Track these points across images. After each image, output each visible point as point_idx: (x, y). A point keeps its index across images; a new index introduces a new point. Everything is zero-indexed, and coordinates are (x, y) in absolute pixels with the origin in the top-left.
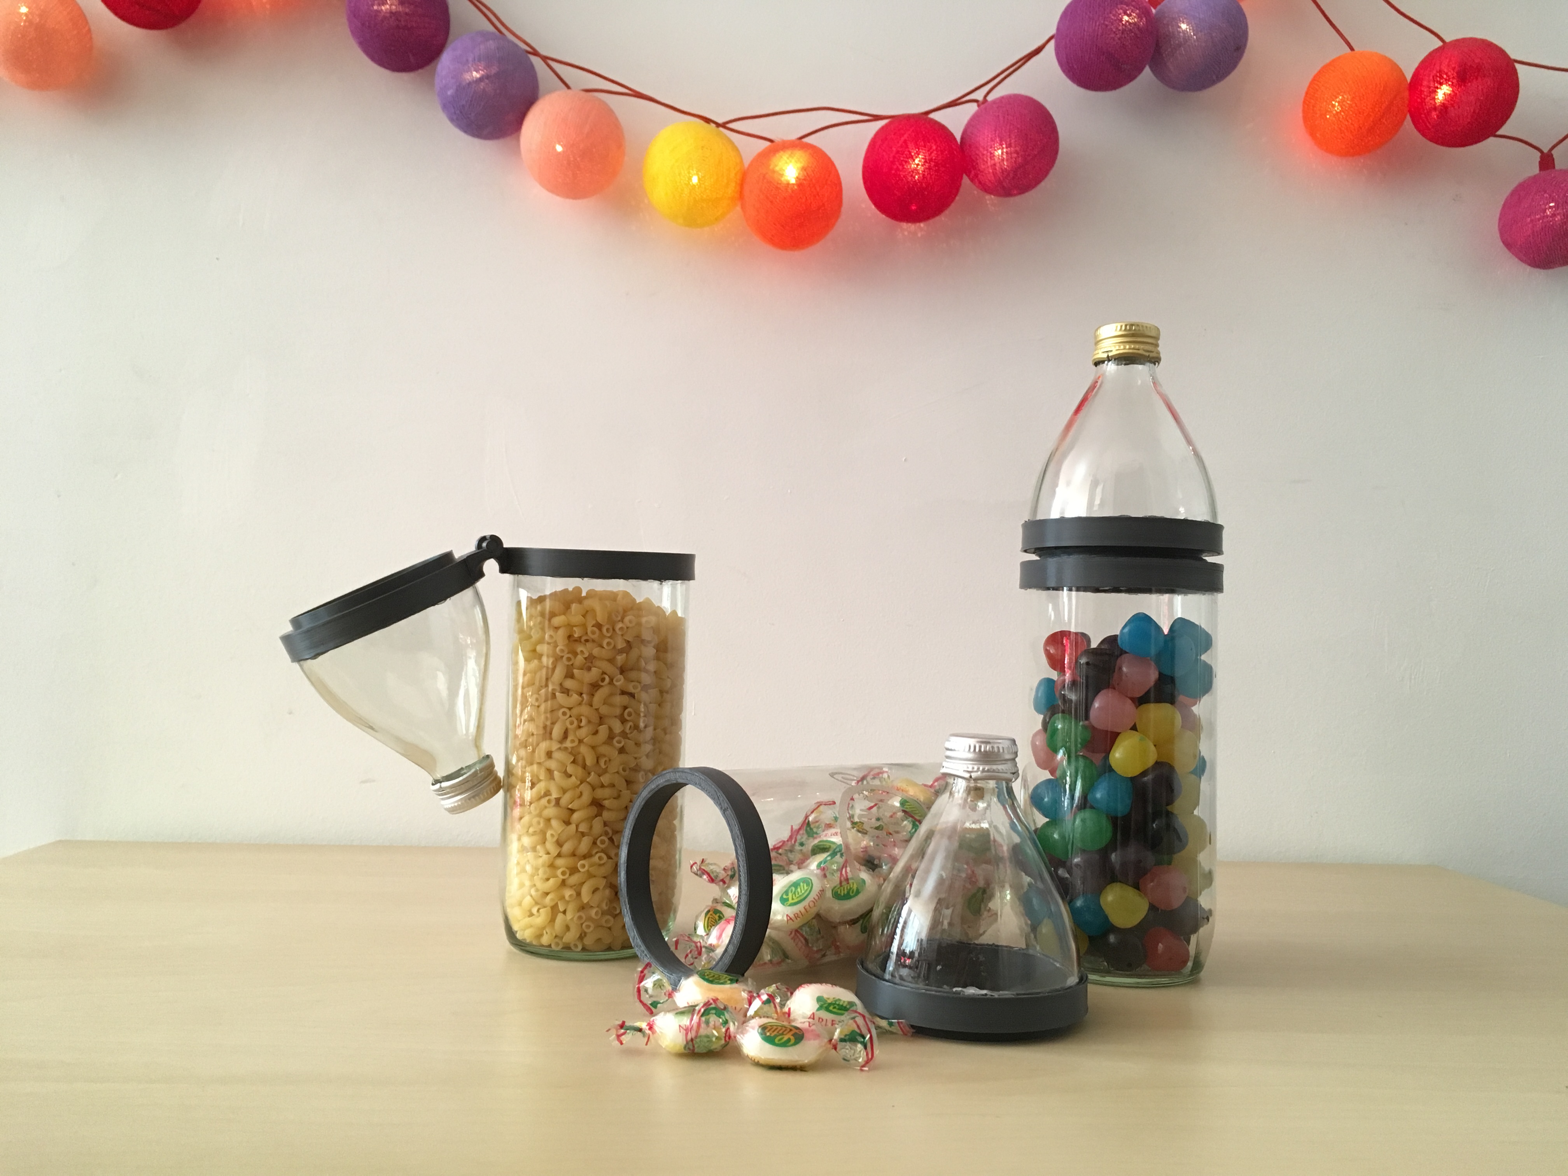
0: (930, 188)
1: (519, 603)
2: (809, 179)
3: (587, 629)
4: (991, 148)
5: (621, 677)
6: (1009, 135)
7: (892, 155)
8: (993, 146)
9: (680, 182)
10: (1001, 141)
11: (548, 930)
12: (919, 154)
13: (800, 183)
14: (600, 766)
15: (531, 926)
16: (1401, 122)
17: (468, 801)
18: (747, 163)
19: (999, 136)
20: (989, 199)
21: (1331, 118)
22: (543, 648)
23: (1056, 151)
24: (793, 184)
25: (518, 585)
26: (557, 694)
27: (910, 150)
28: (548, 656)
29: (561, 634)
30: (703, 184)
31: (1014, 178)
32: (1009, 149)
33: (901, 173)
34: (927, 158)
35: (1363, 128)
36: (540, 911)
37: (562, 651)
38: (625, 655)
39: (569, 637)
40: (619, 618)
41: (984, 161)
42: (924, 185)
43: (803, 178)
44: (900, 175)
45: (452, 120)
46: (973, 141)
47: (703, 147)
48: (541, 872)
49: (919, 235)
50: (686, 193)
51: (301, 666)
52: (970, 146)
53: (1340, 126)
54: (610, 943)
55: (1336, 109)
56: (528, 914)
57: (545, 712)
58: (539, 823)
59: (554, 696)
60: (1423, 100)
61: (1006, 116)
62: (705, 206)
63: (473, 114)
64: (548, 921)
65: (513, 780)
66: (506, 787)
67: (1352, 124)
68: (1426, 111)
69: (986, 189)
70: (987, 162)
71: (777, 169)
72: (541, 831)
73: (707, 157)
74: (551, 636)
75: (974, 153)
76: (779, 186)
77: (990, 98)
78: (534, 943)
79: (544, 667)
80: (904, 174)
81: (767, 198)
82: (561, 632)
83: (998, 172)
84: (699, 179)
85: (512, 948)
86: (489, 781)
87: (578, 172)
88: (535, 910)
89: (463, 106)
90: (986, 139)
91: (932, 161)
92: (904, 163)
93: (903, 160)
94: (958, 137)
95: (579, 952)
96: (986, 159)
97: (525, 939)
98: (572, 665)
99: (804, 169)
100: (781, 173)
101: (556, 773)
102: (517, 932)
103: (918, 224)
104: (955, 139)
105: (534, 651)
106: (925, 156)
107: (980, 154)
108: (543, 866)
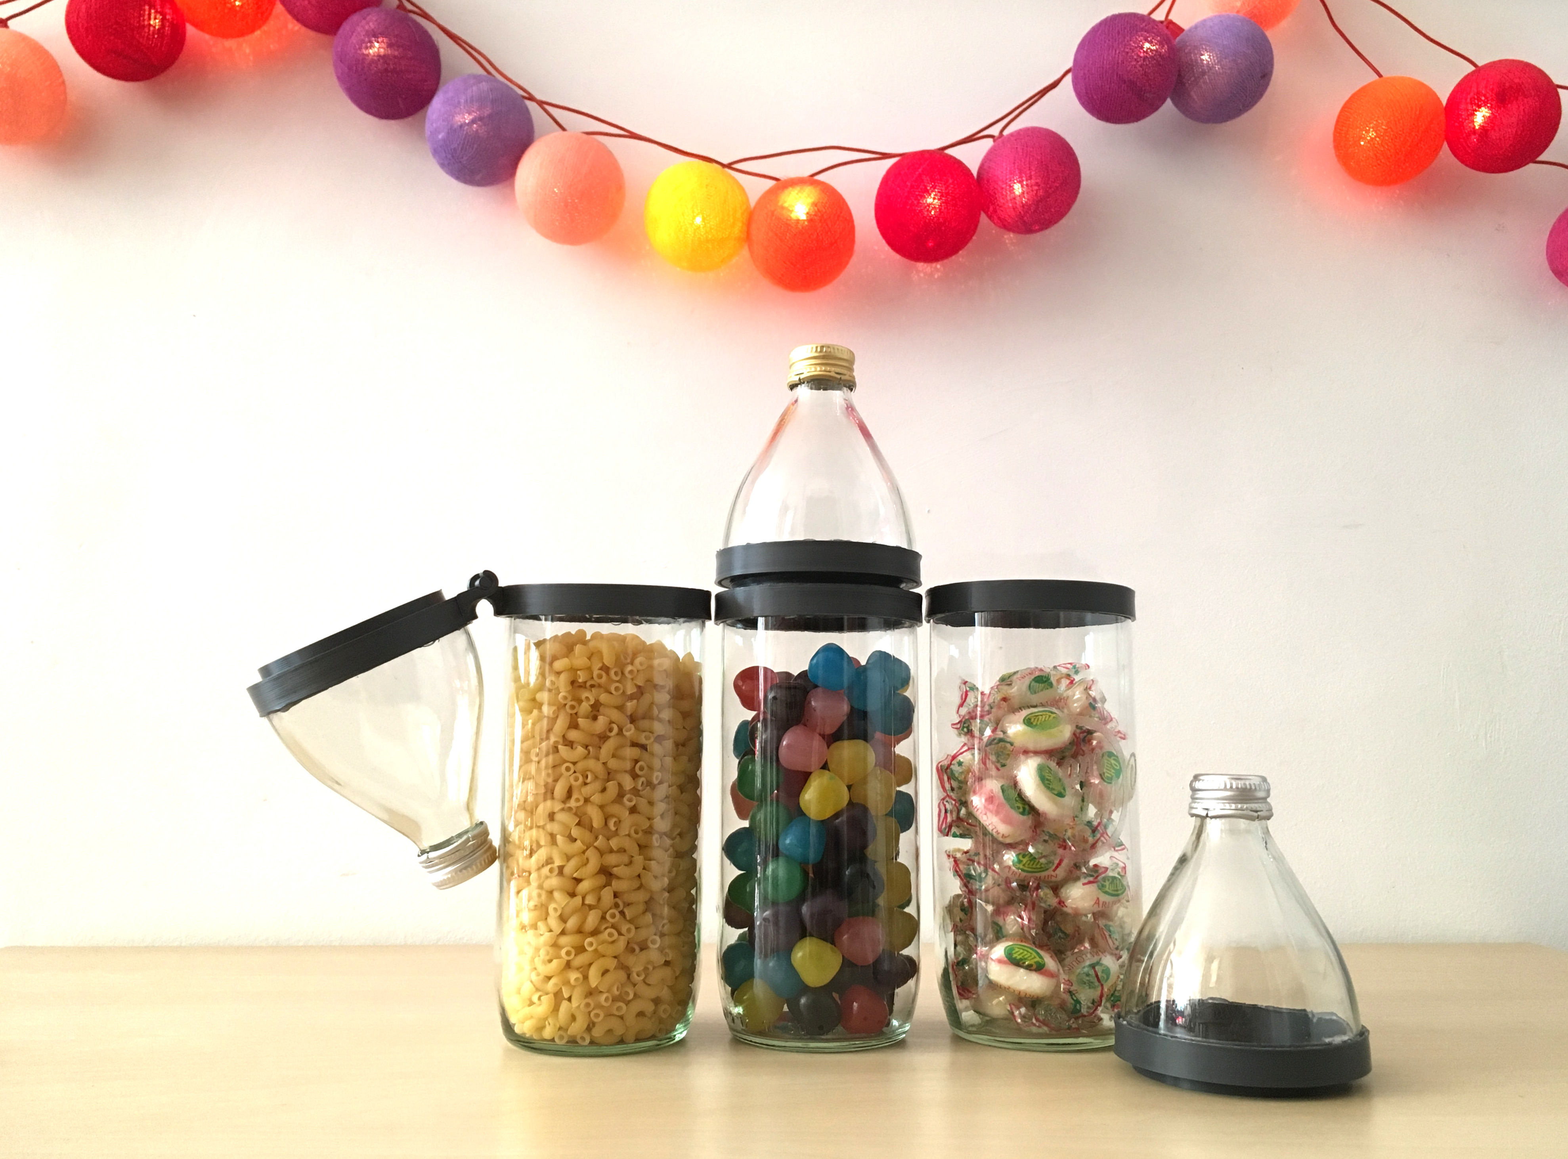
0: (947, 224)
1: (515, 649)
2: (820, 215)
3: (592, 674)
4: (1010, 181)
5: (632, 726)
6: (1029, 167)
7: (906, 190)
8: (1013, 179)
9: (684, 222)
10: (1020, 173)
11: (550, 1020)
12: (935, 188)
13: (811, 220)
14: (609, 829)
15: (532, 1017)
16: (1438, 148)
17: (459, 873)
18: (753, 202)
19: (1018, 169)
20: (1009, 237)
21: (1366, 144)
22: (544, 696)
23: (1079, 186)
24: (804, 220)
25: (515, 630)
26: (560, 747)
27: (926, 184)
28: (549, 704)
29: (563, 681)
30: (709, 223)
31: (1035, 211)
32: (1029, 181)
33: (916, 208)
34: (943, 191)
35: (1400, 153)
36: (542, 998)
37: (565, 698)
38: (635, 701)
39: (573, 683)
40: (629, 661)
41: (1003, 195)
42: (941, 220)
43: (813, 214)
44: (915, 210)
45: (442, 165)
46: (990, 175)
47: (707, 185)
48: (542, 952)
49: (936, 276)
50: (690, 233)
51: (270, 721)
52: (988, 181)
53: (1375, 152)
54: (622, 1035)
55: (1370, 134)
56: (528, 1003)
57: (546, 768)
58: (539, 896)
59: (556, 750)
60: (1461, 124)
61: (1025, 148)
62: (710, 247)
63: (465, 158)
64: (551, 1010)
65: (510, 848)
66: (502, 858)
67: (1388, 149)
68: (1465, 135)
69: (1006, 226)
70: (1006, 196)
71: (786, 205)
72: (542, 905)
73: (711, 196)
74: (553, 683)
75: (992, 188)
76: (788, 222)
77: (1006, 133)
78: (535, 1037)
79: (545, 717)
80: (919, 209)
81: (776, 234)
82: (563, 677)
83: (1018, 206)
84: (704, 219)
85: (510, 1045)
86: (483, 850)
87: (576, 214)
88: (535, 998)
89: (455, 149)
90: (1004, 172)
91: (949, 195)
92: (919, 198)
93: (919, 195)
94: (975, 172)
95: (586, 1046)
96: (1004, 193)
97: (525, 1034)
98: (576, 714)
99: (815, 204)
100: (791, 209)
101: (559, 837)
102: (514, 1024)
103: (934, 265)
104: (972, 174)
105: (534, 700)
106: (941, 190)
107: (999, 189)
108: (545, 945)
